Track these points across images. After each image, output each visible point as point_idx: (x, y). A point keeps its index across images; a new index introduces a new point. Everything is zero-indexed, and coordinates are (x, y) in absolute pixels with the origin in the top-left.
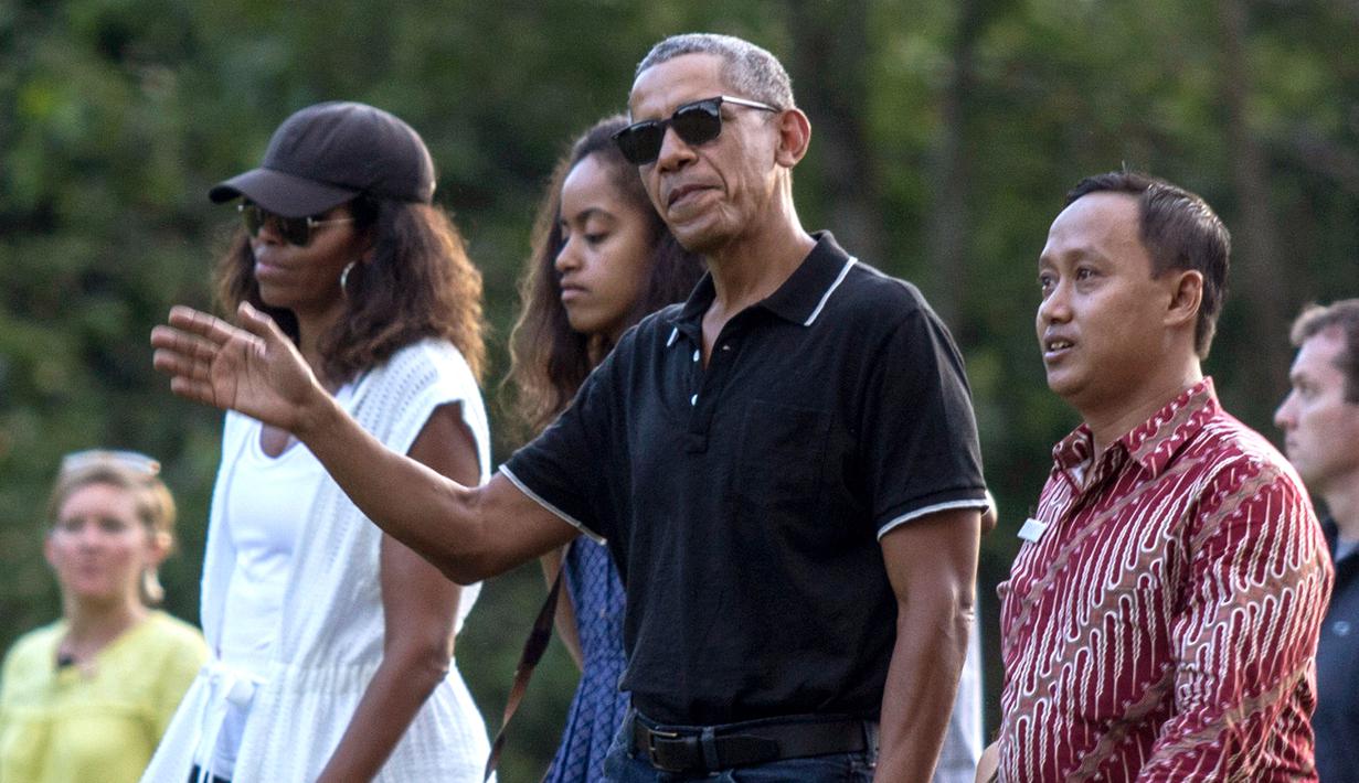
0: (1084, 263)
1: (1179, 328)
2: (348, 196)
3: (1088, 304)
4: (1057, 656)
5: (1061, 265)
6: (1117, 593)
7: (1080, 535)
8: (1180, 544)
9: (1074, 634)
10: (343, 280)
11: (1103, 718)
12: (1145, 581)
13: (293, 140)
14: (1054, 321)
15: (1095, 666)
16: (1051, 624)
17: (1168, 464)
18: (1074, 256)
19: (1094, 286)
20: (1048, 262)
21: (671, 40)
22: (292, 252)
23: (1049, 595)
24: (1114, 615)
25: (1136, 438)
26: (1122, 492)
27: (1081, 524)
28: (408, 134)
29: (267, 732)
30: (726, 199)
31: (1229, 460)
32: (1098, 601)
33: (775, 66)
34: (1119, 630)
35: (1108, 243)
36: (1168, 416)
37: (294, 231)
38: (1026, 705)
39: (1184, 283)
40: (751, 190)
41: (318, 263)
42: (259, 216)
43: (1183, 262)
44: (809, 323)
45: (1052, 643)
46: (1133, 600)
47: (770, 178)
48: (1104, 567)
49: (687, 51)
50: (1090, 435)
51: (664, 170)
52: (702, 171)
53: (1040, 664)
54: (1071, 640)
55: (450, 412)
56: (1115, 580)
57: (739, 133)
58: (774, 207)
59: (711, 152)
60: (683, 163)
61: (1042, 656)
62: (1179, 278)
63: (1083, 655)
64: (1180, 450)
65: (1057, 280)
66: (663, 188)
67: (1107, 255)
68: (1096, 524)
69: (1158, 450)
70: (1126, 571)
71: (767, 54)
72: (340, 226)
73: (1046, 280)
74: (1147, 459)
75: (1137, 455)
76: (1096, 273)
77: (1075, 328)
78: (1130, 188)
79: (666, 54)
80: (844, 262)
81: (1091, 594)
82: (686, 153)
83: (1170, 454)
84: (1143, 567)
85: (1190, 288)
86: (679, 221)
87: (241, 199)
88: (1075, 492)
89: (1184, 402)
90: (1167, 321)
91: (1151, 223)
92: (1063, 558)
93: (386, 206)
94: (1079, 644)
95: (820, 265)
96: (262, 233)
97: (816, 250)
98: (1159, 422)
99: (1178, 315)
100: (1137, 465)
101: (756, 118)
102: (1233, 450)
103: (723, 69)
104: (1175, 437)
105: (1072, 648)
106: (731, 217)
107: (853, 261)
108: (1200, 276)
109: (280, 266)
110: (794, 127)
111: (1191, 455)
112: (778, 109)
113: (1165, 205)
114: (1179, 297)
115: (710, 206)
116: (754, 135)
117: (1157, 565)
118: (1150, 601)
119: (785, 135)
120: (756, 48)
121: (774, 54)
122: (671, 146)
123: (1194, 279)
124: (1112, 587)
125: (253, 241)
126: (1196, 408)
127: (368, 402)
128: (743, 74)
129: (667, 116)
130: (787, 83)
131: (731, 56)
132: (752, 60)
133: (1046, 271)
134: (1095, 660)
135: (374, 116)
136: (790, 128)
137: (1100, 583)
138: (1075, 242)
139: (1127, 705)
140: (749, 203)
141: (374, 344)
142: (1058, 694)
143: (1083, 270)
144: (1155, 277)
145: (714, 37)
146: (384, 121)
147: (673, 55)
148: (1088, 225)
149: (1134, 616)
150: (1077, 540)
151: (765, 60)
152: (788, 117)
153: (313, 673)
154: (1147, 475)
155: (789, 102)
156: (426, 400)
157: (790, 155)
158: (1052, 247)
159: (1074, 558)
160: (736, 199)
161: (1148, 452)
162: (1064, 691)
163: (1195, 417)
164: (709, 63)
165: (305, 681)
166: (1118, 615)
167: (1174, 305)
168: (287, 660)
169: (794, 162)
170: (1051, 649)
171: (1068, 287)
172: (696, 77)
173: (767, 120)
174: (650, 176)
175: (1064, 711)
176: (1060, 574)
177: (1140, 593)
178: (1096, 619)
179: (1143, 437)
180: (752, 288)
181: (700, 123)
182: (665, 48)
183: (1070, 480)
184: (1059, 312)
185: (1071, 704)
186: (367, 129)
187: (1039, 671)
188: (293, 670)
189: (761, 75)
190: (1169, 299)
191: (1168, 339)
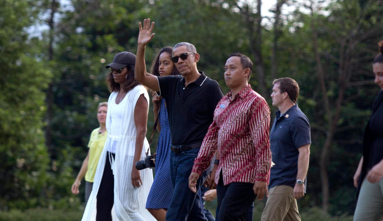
0: (233, 66)
1: (246, 77)
2: (126, 65)
3: (233, 73)
4: (228, 125)
5: (229, 67)
6: (238, 116)
7: (232, 107)
8: (249, 111)
9: (231, 122)
10: (126, 77)
11: (234, 134)
12: (243, 115)
13: (117, 58)
14: (227, 75)
15: (234, 127)
16: (227, 120)
17: (245, 97)
18: (231, 65)
19: (234, 70)
20: (226, 66)
21: (179, 43)
22: (119, 74)
23: (227, 116)
24: (237, 119)
25: (240, 93)
26: (238, 101)
27: (232, 106)
28: (134, 56)
29: (120, 146)
30: (188, 68)
31: (256, 98)
32: (235, 117)
33: (194, 47)
34: (238, 122)
35: (236, 64)
36: (245, 90)
37: (119, 71)
38: (223, 132)
39: (247, 70)
40: (192, 66)
41: (122, 76)
42: (113, 70)
43: (247, 67)
44: (201, 85)
45: (227, 123)
46: (241, 117)
47: (194, 64)
48: (236, 112)
49: (181, 45)
50: (231, 92)
51: (179, 64)
52: (185, 64)
53: (225, 126)
54: (230, 123)
55: (142, 95)
56: (238, 114)
57: (190, 58)
58: (194, 69)
59: (186, 61)
60: (182, 63)
61: (225, 125)
62: (246, 69)
63: (232, 125)
64: (247, 95)
65: (228, 69)
66: (179, 66)
67: (236, 66)
68: (234, 106)
69: (244, 95)
70: (240, 113)
71: (192, 45)
72: (125, 70)
73: (226, 69)
74: (242, 96)
75: (241, 96)
76: (234, 68)
77: (231, 76)
78: (239, 56)
79: (178, 46)
80: (205, 77)
81: (234, 116)
82: (182, 61)
83: (245, 95)
84: (242, 112)
85: (248, 71)
86: (181, 71)
87: (110, 67)
88: (230, 101)
89: (247, 88)
90: (244, 76)
91: (242, 61)
92: (229, 111)
93: (132, 66)
94: (231, 123)
95: (202, 78)
96: (114, 72)
97: (201, 76)
98: (243, 91)
99: (246, 75)
100: (240, 97)
101: (192, 55)
102: (256, 96)
103: (187, 48)
104: (246, 93)
105: (230, 124)
106: (189, 71)
107: (207, 77)
108: (249, 69)
109: (117, 77)
110: (197, 56)
111: (249, 96)
112: (195, 54)
113: (244, 58)
114: (246, 72)
115: (186, 69)
116: (192, 58)
117: (245, 113)
118: (243, 118)
119: (196, 57)
120: (191, 44)
121: (194, 45)
122: (180, 60)
123: (248, 70)
124: (237, 115)
125: (113, 73)
126: (248, 89)
127: (131, 95)
128: (190, 49)
129: (179, 56)
130: (195, 49)
131: (188, 46)
132: (191, 46)
133: (225, 67)
134: (234, 126)
135: (129, 53)
136: (196, 56)
137: (235, 114)
138: (231, 63)
139: (238, 133)
140: (192, 68)
141: (130, 86)
142: (228, 131)
143: (232, 67)
144: (243, 69)
145: (185, 43)
146: (130, 54)
147: (180, 46)
148: (233, 61)
149: (241, 120)
150: (231, 108)
151: (192, 46)
152: (196, 55)
153: (127, 136)
154: (242, 99)
155: (196, 52)
156: (139, 94)
157: (197, 60)
158: (227, 64)
159: (231, 111)
160: (190, 68)
161: (242, 95)
162: (229, 130)
163: (248, 90)
164: (185, 47)
165: (125, 138)
166: (238, 119)
167: (245, 73)
168: (123, 134)
169: (197, 61)
170: (227, 124)
171: (230, 70)
172: (183, 50)
173: (193, 55)
174: (176, 64)
175: (228, 133)
176: (228, 113)
177: (242, 116)
178: (234, 120)
179: (241, 93)
180: (191, 80)
181: (184, 56)
182: (178, 45)
183: (229, 99)
184: (228, 74)
185: (230, 132)
186: (128, 55)
187: (225, 127)
188: (124, 136)
189: (192, 48)
190: (244, 72)
191: (244, 78)
